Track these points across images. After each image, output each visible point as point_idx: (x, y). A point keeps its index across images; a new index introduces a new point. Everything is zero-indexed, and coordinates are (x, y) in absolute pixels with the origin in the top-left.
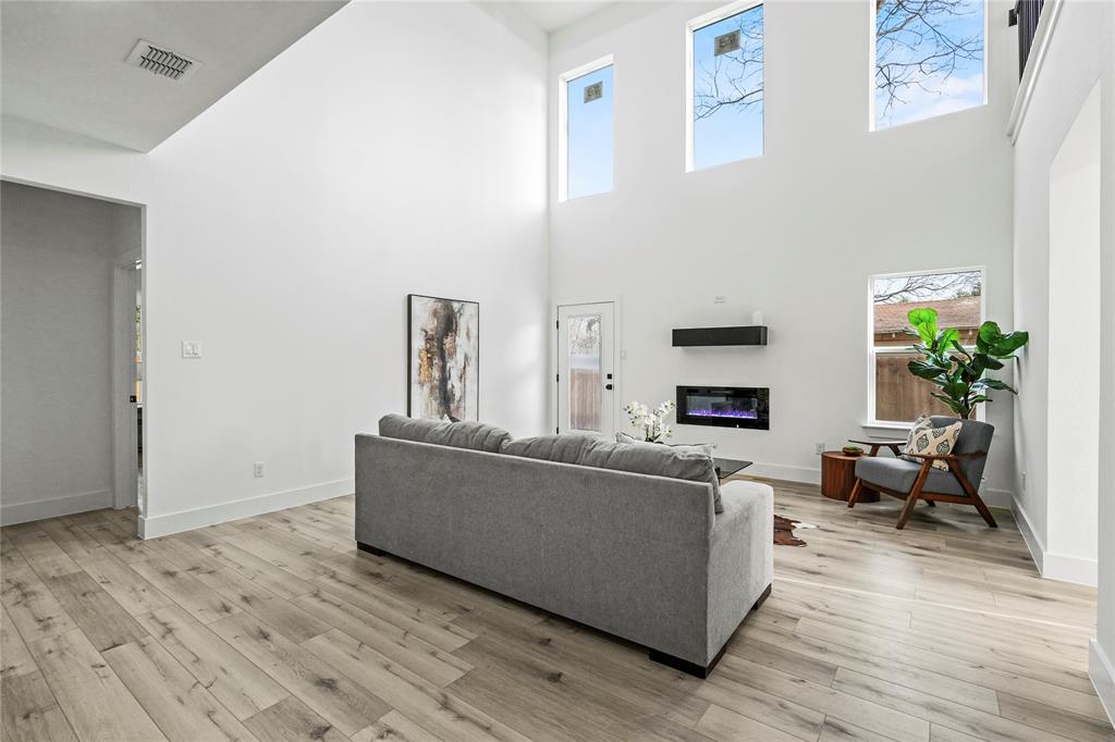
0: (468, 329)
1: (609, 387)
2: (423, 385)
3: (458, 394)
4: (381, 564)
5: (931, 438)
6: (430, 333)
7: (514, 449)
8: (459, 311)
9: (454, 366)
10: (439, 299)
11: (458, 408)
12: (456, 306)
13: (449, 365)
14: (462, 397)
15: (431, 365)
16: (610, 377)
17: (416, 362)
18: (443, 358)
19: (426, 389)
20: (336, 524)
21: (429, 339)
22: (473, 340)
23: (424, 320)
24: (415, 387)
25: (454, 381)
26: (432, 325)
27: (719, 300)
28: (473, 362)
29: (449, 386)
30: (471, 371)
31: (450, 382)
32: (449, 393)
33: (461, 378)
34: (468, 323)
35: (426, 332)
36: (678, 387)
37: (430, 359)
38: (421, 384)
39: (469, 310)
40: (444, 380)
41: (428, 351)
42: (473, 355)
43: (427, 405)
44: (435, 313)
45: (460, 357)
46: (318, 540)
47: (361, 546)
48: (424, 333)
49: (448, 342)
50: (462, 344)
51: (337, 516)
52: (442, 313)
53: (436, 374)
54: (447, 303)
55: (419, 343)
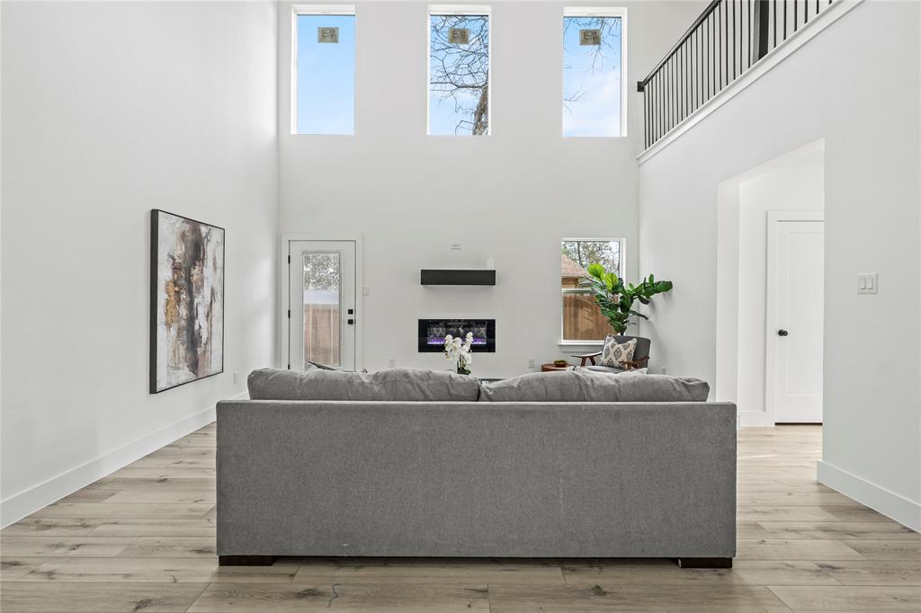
0: (215, 259)
1: (351, 322)
2: (170, 327)
3: (204, 336)
4: (292, 576)
5: (622, 350)
6: (178, 260)
7: (501, 394)
8: (206, 237)
9: (201, 301)
10: (187, 220)
11: (205, 352)
12: (204, 230)
13: (196, 301)
14: (209, 339)
15: (179, 301)
16: (351, 312)
17: (162, 297)
18: (190, 293)
19: (173, 331)
20: (128, 541)
21: (176, 269)
22: (219, 271)
23: (171, 245)
24: (161, 330)
25: (201, 321)
26: (180, 250)
27: (456, 247)
28: (218, 297)
29: (197, 327)
30: (217, 307)
31: (197, 322)
32: (196, 333)
33: (208, 316)
34: (214, 251)
35: (174, 259)
36: (420, 321)
37: (177, 293)
38: (168, 325)
39: (216, 236)
40: (192, 319)
41: (175, 284)
42: (218, 289)
43: (174, 352)
44: (183, 236)
45: (207, 291)
46: (127, 576)
47: (225, 561)
48: (171, 260)
49: (195, 271)
50: (208, 275)
51: (100, 529)
52: (190, 237)
53: (183, 312)
54: (195, 225)
55: (165, 273)
